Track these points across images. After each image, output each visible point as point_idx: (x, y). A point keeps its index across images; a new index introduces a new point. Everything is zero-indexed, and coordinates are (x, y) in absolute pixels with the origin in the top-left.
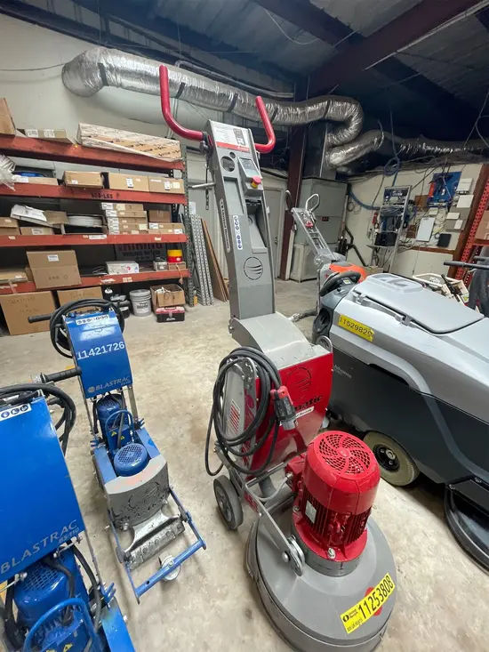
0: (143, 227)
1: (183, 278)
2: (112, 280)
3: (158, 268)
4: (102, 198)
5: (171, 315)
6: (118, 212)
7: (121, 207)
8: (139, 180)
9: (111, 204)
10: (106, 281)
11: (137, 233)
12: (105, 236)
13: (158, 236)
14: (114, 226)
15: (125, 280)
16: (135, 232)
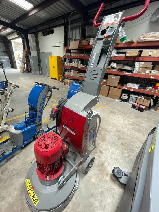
0: (148, 71)
1: (156, 97)
2: (126, 88)
3: (147, 89)
4: (136, 60)
5: (137, 107)
6: (140, 65)
7: (142, 63)
8: (156, 52)
9: (139, 62)
10: (124, 88)
11: (144, 73)
12: (131, 73)
13: (153, 76)
14: (136, 70)
15: (130, 90)
16: (143, 73)
